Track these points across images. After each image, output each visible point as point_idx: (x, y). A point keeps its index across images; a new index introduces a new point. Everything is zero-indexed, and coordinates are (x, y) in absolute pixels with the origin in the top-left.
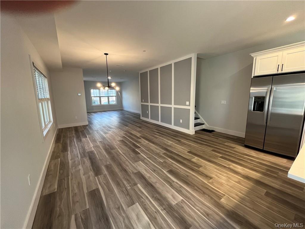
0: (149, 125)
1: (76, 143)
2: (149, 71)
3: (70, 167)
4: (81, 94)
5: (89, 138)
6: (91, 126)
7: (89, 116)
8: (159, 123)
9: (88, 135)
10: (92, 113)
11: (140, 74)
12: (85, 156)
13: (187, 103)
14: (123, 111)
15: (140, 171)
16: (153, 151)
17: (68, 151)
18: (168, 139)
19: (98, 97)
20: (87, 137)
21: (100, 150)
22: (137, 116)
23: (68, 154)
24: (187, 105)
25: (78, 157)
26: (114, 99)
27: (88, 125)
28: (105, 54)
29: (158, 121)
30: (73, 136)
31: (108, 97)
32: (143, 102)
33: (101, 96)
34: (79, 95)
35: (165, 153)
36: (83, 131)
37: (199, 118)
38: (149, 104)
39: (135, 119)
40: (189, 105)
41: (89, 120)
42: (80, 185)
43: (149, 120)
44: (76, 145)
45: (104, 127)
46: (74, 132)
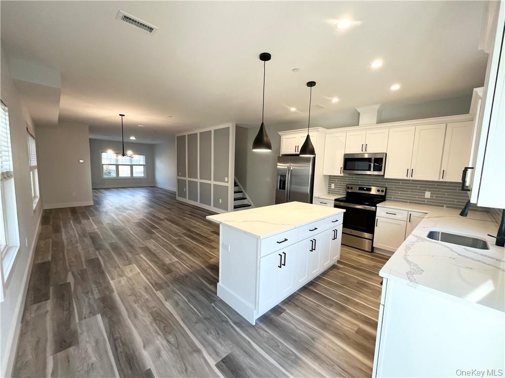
0: (182, 207)
1: (72, 225)
2: (188, 135)
3: (65, 245)
4: (85, 162)
5: (92, 219)
6: (97, 206)
7: (97, 193)
8: (198, 204)
9: (91, 217)
10: (101, 190)
11: (177, 137)
12: (85, 236)
13: (226, 179)
14: (155, 188)
15: (148, 246)
16: (172, 231)
17: (61, 233)
18: (197, 221)
19: (114, 165)
20: (89, 219)
21: (106, 231)
22: (172, 195)
23: (62, 235)
24: (226, 182)
25: (75, 237)
26: (141, 169)
27: (92, 206)
28: (120, 115)
29: (197, 201)
30: (69, 218)
31: (132, 166)
32: (180, 176)
33: (119, 163)
34: (81, 161)
35: (185, 233)
36: (84, 212)
37: (246, 199)
38: (187, 179)
39: (169, 199)
40: (228, 182)
41: (96, 199)
42: (78, 256)
43: (187, 201)
44: (73, 227)
45: (117, 208)
46: (69, 214)
